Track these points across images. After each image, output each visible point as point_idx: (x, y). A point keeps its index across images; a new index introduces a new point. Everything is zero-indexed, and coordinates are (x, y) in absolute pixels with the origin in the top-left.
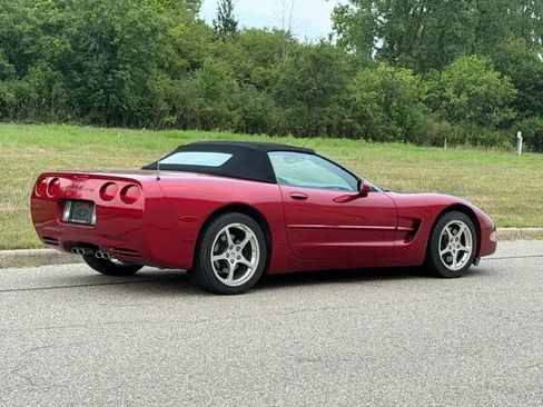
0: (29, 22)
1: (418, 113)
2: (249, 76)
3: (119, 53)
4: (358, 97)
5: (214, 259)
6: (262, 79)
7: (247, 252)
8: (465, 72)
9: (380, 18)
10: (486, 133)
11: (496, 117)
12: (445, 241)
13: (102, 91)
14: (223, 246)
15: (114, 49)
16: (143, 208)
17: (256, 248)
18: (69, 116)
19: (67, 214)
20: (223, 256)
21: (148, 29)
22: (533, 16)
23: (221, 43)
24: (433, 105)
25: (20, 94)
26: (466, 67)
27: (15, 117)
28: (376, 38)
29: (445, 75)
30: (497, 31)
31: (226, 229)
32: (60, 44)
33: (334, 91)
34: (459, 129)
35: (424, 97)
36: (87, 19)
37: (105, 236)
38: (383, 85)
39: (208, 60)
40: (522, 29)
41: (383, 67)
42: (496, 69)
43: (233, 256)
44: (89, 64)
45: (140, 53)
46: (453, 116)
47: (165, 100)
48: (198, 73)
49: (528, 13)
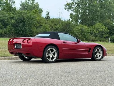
0: (7, 17)
1: (88, 35)
2: (53, 28)
3: (25, 23)
4: (75, 32)
5: (47, 55)
6: (55, 28)
7: (54, 54)
8: (98, 26)
9: (80, 15)
10: (103, 39)
11: (105, 36)
12: (96, 53)
13: (22, 31)
14: (49, 53)
15: (24, 22)
16: (32, 44)
17: (56, 53)
18: (15, 36)
19: (15, 47)
20: (49, 55)
21: (31, 18)
22: (112, 15)
23: (47, 21)
24: (91, 33)
25: (5, 32)
26: (98, 25)
27: (4, 37)
28: (79, 20)
29: (94, 27)
30: (104, 18)
31: (49, 49)
32: (13, 21)
33: (71, 31)
34: (97, 38)
35: (89, 32)
36: (19, 16)
37: (24, 51)
38: (81, 29)
39: (44, 24)
40: (109, 17)
41: (81, 25)
42: (104, 26)
43: (51, 55)
44: (19, 25)
45: (30, 23)
46: (96, 36)
47: (35, 33)
48: (42, 27)
49: (111, 14)
